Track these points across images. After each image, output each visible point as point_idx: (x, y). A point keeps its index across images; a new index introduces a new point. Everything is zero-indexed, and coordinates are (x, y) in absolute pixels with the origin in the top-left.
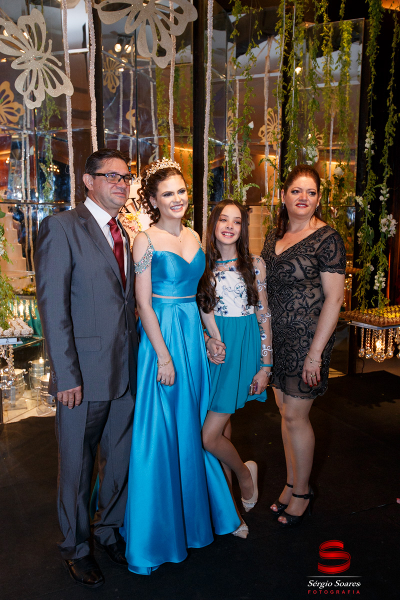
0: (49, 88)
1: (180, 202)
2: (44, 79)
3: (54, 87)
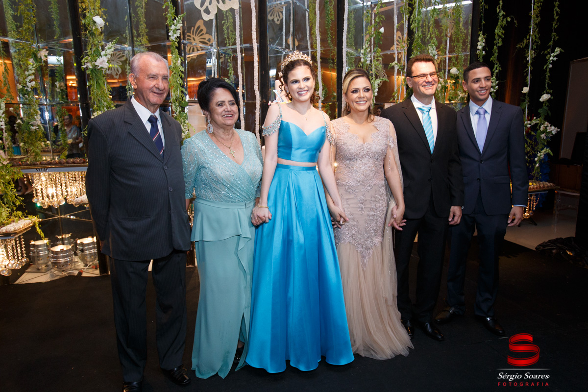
0: (220, 3)
1: (304, 88)
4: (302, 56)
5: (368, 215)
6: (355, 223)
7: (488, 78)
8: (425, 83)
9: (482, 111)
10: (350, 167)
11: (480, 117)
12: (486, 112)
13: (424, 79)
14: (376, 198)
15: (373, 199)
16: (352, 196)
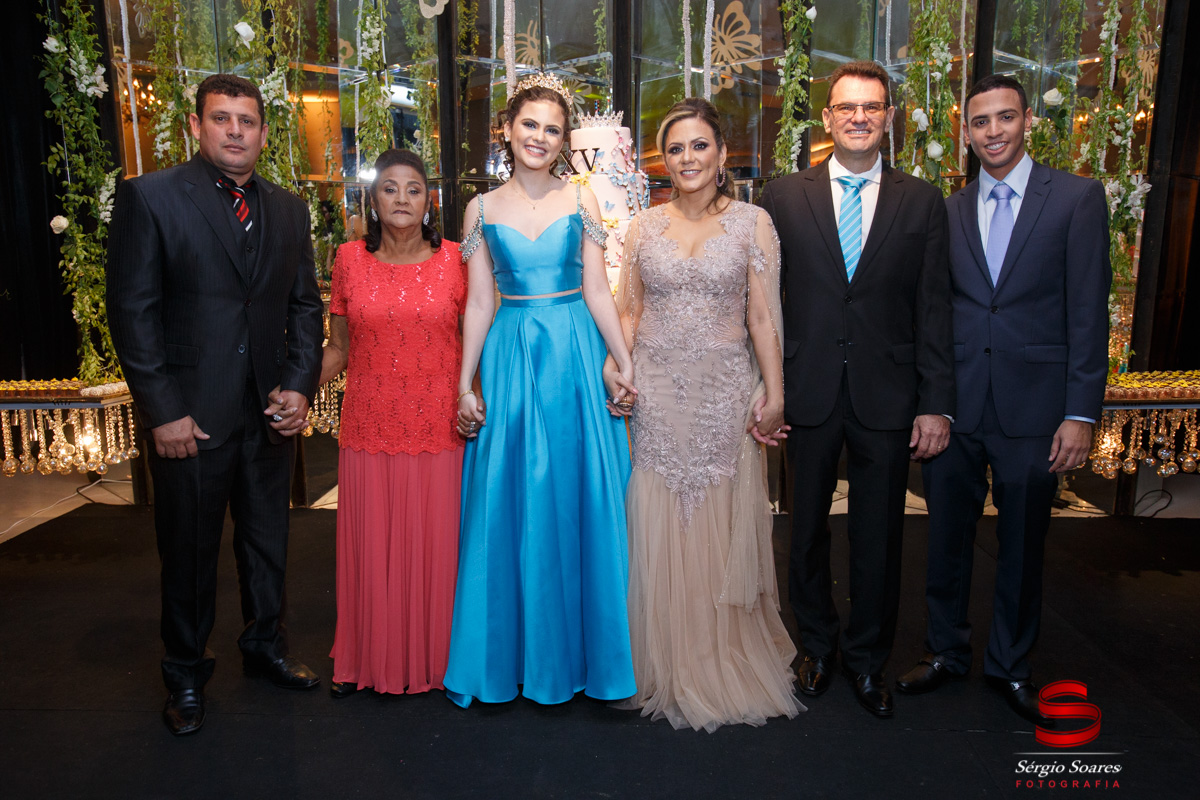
5: (695, 415)
6: (667, 429)
7: (1008, 115)
8: (850, 126)
9: (1002, 192)
10: (659, 308)
11: (998, 204)
12: (1012, 193)
13: (850, 115)
14: (714, 379)
15: (709, 381)
16: (661, 371)
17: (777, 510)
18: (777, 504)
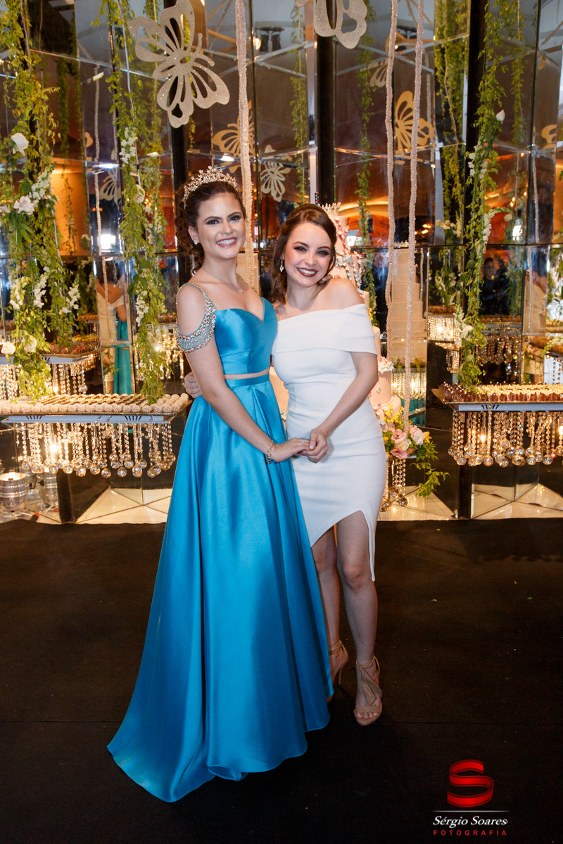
0: (198, 97)
1: (231, 233)
2: (193, 85)
3: (205, 94)
4: (223, 175)
17: (456, 516)
18: (456, 512)
